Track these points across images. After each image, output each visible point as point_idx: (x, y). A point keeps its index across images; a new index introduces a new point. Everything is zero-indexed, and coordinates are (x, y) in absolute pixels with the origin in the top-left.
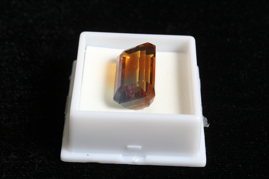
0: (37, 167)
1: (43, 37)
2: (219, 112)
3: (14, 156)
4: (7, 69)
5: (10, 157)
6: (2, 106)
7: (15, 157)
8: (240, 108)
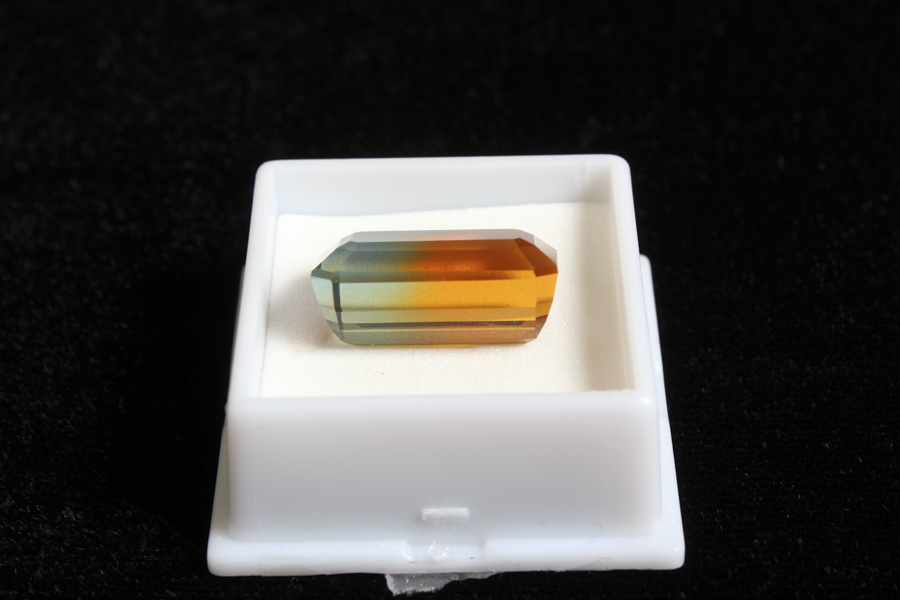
0: (144, 546)
1: (188, 165)
2: (740, 380)
3: (75, 514)
4: (68, 259)
5: (62, 516)
6: (46, 369)
7: (77, 518)
8: (808, 368)
